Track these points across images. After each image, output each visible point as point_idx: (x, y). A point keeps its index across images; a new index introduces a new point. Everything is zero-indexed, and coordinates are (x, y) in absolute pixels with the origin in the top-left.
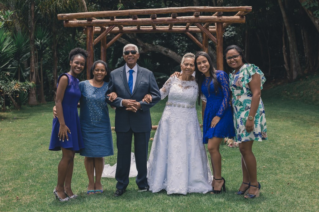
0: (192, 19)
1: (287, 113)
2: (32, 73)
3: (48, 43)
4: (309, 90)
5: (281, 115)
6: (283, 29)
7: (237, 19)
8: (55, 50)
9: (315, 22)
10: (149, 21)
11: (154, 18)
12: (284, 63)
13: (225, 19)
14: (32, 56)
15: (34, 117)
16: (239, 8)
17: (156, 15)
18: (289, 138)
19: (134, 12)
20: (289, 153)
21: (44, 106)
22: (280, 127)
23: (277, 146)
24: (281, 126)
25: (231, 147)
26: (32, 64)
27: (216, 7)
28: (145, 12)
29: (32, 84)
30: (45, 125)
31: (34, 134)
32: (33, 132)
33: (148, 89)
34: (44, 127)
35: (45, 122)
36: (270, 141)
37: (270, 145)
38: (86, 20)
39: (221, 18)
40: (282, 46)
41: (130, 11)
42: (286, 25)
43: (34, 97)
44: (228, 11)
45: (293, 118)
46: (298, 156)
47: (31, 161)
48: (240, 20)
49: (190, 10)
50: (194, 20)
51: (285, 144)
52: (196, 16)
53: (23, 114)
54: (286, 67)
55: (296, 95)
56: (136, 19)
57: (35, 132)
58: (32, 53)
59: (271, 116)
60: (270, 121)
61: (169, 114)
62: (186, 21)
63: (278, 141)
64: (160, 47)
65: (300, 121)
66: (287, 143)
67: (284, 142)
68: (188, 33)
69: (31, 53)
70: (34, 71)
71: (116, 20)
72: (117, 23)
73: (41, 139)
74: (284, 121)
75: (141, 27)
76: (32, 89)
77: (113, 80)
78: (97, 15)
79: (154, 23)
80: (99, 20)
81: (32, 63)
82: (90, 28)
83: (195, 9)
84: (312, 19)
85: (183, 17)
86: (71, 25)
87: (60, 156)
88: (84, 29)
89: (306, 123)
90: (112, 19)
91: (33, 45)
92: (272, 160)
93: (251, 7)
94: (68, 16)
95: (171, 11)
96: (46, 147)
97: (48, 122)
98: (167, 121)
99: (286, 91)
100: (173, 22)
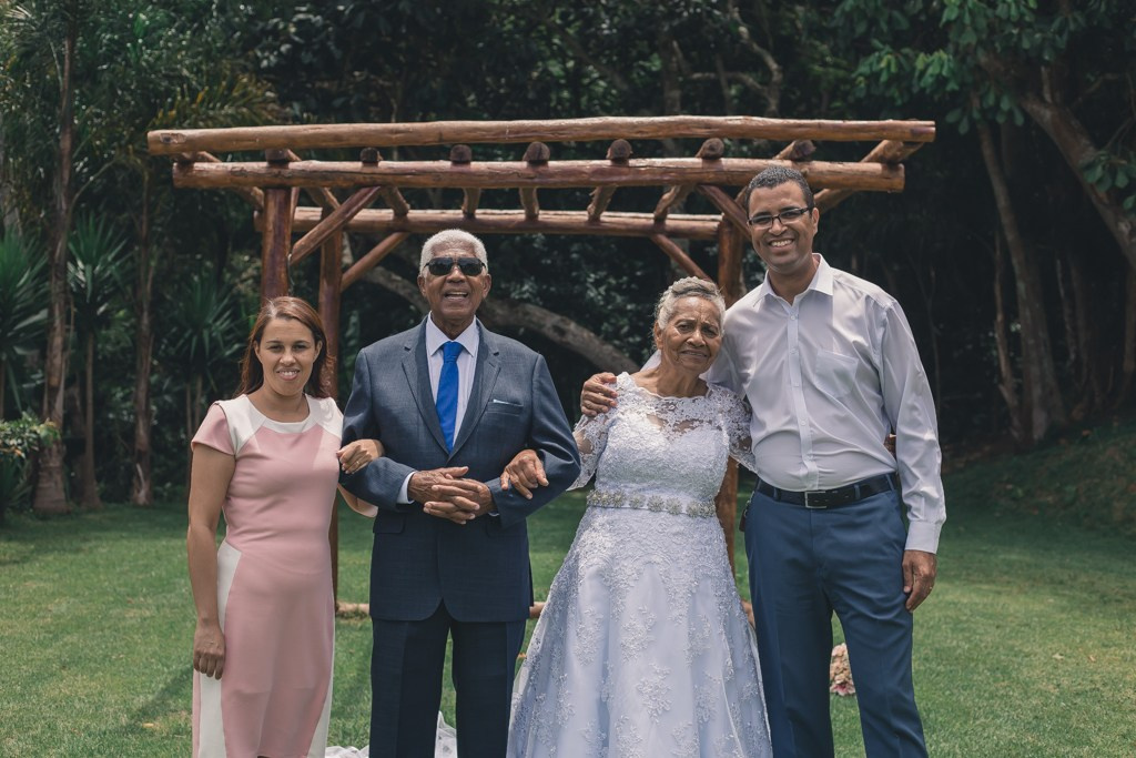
0: (692, 169)
1: (1029, 565)
2: (54, 391)
3: (117, 276)
4: (1097, 480)
5: (1006, 573)
6: (998, 253)
7: (872, 175)
8: (145, 306)
9: (1117, 225)
10: (517, 173)
11: (537, 162)
12: (1001, 381)
13: (821, 173)
14: (57, 323)
15: (50, 558)
16: (883, 128)
17: (545, 147)
18: (1063, 662)
19: (459, 131)
20: (1085, 721)
21: (91, 516)
22: (1017, 617)
23: (1026, 693)
24: (1018, 615)
25: (841, 693)
26: (55, 356)
27: (792, 121)
28: (504, 132)
29: (49, 429)
30: (88, 588)
31: (41, 623)
32: (35, 616)
33: (523, 431)
34: (83, 596)
35: (87, 578)
36: (993, 670)
37: (997, 690)
38: (263, 160)
39: (806, 168)
40: (995, 318)
41: (444, 128)
42: (1010, 237)
43: (56, 483)
44: (840, 137)
45: (1056, 584)
46: (1124, 736)
47: (9, 734)
48: (882, 176)
49: (688, 128)
50: (700, 172)
51: (1058, 685)
52: (705, 158)
53: (6, 545)
54: (1006, 392)
55: (1050, 499)
56: (467, 162)
57: (44, 617)
58: (57, 313)
59: (968, 575)
60: (973, 595)
61: (609, 545)
62: (666, 178)
63: (1025, 673)
64: (538, 313)
65: (1085, 595)
66: (1065, 682)
67: (1049, 679)
68: (664, 239)
69: (51, 314)
70: (59, 382)
71: (383, 164)
72: (390, 179)
73: (66, 644)
74: (1026, 593)
75: (478, 211)
76: (50, 450)
77: (368, 385)
78: (307, 138)
79: (536, 180)
80: (315, 164)
81: (54, 352)
82: (280, 196)
83: (708, 126)
84: (1108, 215)
85: (654, 160)
86: (203, 178)
87: (132, 717)
88: (256, 213)
89: (1110, 601)
90: (371, 161)
91: (60, 283)
92: (1021, 750)
93: (932, 126)
94: (192, 144)
95: (610, 133)
96: (79, 678)
97: (102, 577)
98: (606, 577)
99: (1008, 482)
100: (616, 179)
